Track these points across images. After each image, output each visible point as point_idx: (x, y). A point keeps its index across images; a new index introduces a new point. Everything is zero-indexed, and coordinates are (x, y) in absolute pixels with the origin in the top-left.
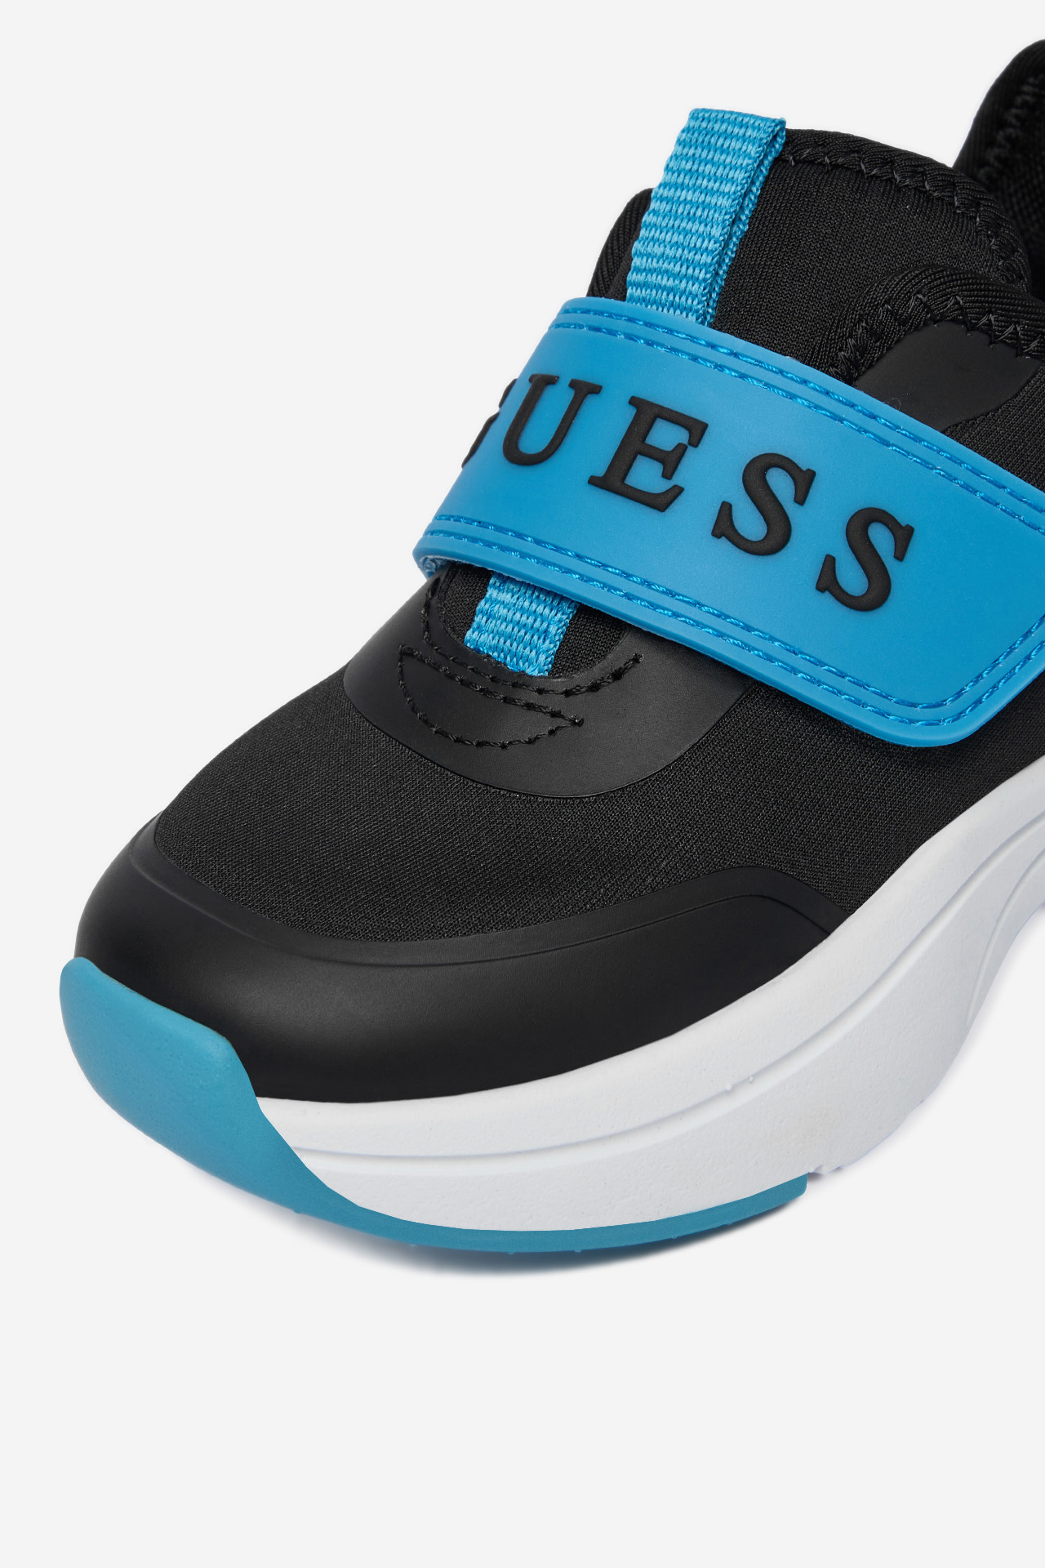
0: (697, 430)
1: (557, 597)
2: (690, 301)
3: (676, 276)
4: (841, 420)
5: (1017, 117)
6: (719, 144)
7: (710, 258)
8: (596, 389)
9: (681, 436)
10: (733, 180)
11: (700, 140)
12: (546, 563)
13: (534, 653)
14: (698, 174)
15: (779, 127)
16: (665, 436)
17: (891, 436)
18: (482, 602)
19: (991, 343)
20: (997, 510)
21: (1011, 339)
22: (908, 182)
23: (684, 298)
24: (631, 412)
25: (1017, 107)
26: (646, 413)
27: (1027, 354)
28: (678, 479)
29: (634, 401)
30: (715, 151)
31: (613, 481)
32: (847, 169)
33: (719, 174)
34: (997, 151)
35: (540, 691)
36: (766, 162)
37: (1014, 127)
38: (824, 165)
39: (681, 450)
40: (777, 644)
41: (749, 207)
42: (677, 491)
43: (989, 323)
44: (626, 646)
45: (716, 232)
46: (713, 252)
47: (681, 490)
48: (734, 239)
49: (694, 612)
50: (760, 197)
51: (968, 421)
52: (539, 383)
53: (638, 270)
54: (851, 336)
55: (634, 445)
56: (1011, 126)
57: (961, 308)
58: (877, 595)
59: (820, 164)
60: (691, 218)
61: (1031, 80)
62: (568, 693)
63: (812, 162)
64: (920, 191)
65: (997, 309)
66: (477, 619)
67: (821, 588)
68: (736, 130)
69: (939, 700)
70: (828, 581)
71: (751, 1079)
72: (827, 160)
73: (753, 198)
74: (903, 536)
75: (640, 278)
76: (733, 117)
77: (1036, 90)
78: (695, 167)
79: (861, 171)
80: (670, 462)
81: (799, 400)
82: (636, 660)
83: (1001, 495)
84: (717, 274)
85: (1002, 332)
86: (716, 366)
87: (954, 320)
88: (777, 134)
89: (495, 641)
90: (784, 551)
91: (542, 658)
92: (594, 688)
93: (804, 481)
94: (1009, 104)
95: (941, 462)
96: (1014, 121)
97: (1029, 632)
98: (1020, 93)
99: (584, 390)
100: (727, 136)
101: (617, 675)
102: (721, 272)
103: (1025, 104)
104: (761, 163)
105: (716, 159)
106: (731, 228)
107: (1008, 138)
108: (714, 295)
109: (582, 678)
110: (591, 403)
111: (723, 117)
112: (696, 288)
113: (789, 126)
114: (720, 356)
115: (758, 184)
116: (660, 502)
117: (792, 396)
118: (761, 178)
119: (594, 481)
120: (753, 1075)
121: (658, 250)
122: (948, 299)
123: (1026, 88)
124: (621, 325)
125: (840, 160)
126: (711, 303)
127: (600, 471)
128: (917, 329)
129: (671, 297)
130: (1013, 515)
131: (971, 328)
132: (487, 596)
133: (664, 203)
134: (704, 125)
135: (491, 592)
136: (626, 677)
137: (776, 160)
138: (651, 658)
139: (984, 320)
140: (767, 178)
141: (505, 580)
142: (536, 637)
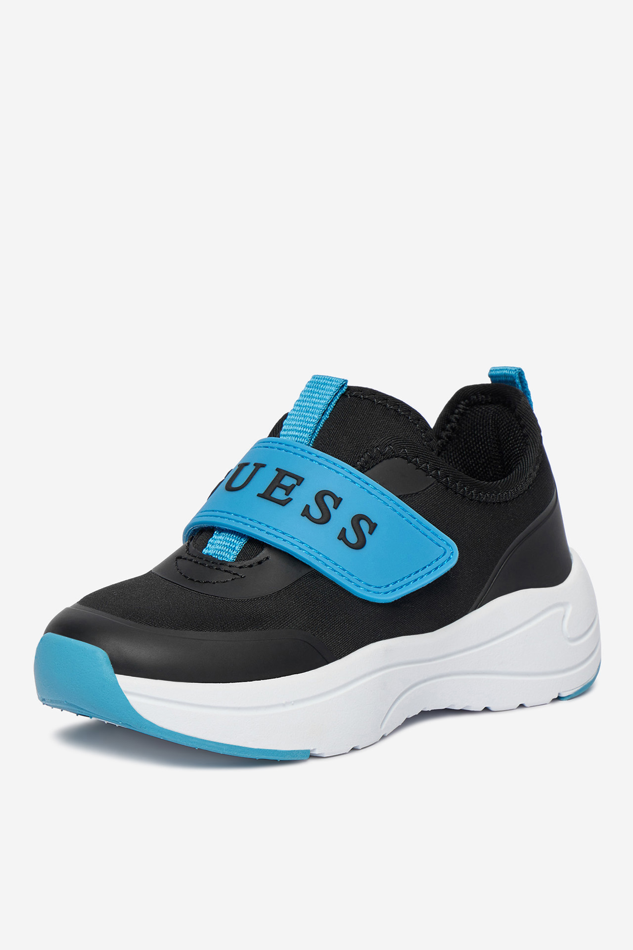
0: (300, 480)
1: (239, 534)
2: (303, 440)
3: (300, 431)
4: (355, 483)
5: (456, 418)
6: (322, 387)
7: (312, 425)
8: (264, 466)
9: (294, 482)
10: (325, 399)
11: (314, 385)
12: (238, 522)
13: (229, 555)
14: (312, 397)
15: (345, 382)
16: (288, 481)
17: (373, 492)
18: (211, 539)
19: (417, 469)
20: (411, 525)
21: (425, 468)
22: (392, 407)
23: (301, 439)
24: (277, 473)
25: (456, 414)
26: (282, 473)
27: (431, 475)
28: (290, 496)
29: (277, 470)
30: (320, 389)
31: (267, 495)
32: (369, 400)
33: (320, 397)
34: (447, 432)
35: (230, 566)
36: (339, 394)
37: (454, 423)
38: (361, 398)
39: (293, 486)
40: (321, 555)
41: (330, 409)
42: (291, 500)
43: (416, 461)
44: (265, 553)
45: (316, 417)
46: (314, 422)
47: (292, 499)
48: (323, 420)
49: (291, 540)
50: (335, 406)
51: (404, 495)
52: (242, 466)
53: (285, 430)
54: (362, 457)
55: (276, 483)
56: (453, 422)
57: (406, 453)
58: (360, 544)
59: (359, 397)
60: (307, 412)
61: (462, 402)
62: (240, 567)
63: (356, 396)
64: (396, 411)
65: (420, 456)
66: (208, 545)
67: (339, 538)
68: (329, 382)
69: (380, 586)
70: (342, 536)
71: (293, 703)
72: (362, 396)
73: (332, 406)
74: (373, 527)
75: (285, 433)
76: (328, 378)
77: (464, 407)
78: (311, 395)
79: (374, 401)
80: (288, 490)
81: (340, 474)
82: (267, 558)
83: (413, 521)
84: (315, 432)
85: (421, 465)
86: (310, 460)
87: (403, 457)
88: (344, 385)
89: (214, 552)
90: (326, 524)
91: (232, 557)
92: (251, 566)
93: (338, 501)
94: (453, 413)
95: (391, 503)
96: (454, 420)
97: (418, 571)
98: (457, 408)
99: (259, 466)
100: (324, 384)
101: (260, 563)
102: (317, 431)
103: (459, 413)
104: (336, 394)
105: (319, 392)
106: (322, 416)
107: (451, 427)
108: (313, 439)
109: (247, 563)
110: (261, 470)
111: (324, 378)
112: (306, 435)
113: (349, 384)
114: (313, 457)
115: (334, 401)
116: (283, 503)
117: (338, 472)
118: (336, 400)
119: (259, 495)
120: (294, 701)
121: (294, 423)
122: (401, 449)
123: (461, 406)
124: (277, 445)
125: (367, 397)
126: (311, 442)
127: (262, 492)
128: (388, 458)
129: (296, 439)
130: (417, 529)
131: (410, 462)
132: (213, 537)
133: (298, 406)
134: (317, 380)
135: (214, 536)
136: (263, 564)
137: (343, 395)
138: (273, 557)
139: (414, 459)
140: (338, 400)
141: (221, 530)
142: (230, 550)
